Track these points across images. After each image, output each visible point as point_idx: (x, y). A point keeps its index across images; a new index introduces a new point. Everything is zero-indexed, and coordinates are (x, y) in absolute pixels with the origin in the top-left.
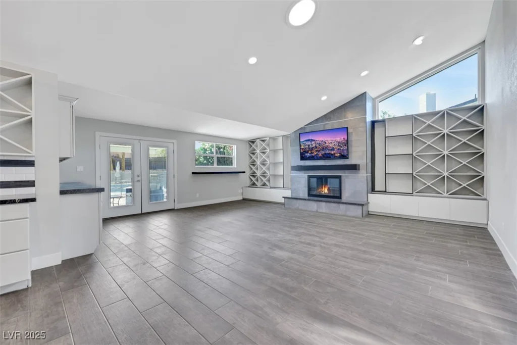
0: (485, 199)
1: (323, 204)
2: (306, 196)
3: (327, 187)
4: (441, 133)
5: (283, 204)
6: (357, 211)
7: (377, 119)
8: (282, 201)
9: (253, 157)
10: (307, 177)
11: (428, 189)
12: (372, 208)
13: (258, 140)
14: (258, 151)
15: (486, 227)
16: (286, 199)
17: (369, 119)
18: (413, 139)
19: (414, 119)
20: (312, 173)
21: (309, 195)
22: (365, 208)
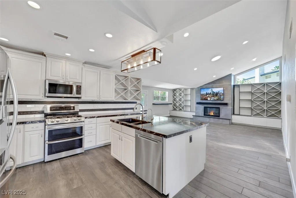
0: (282, 119)
1: (212, 119)
2: (203, 115)
3: (213, 111)
4: (263, 92)
5: (193, 119)
6: (228, 122)
7: (236, 84)
8: (192, 117)
9: (175, 97)
10: (203, 107)
11: (258, 114)
12: (233, 121)
13: (178, 90)
14: (178, 95)
15: (281, 129)
16: (194, 117)
17: (233, 84)
18: (252, 94)
19: (252, 85)
20: (206, 106)
21: (204, 115)
22: (230, 121)
